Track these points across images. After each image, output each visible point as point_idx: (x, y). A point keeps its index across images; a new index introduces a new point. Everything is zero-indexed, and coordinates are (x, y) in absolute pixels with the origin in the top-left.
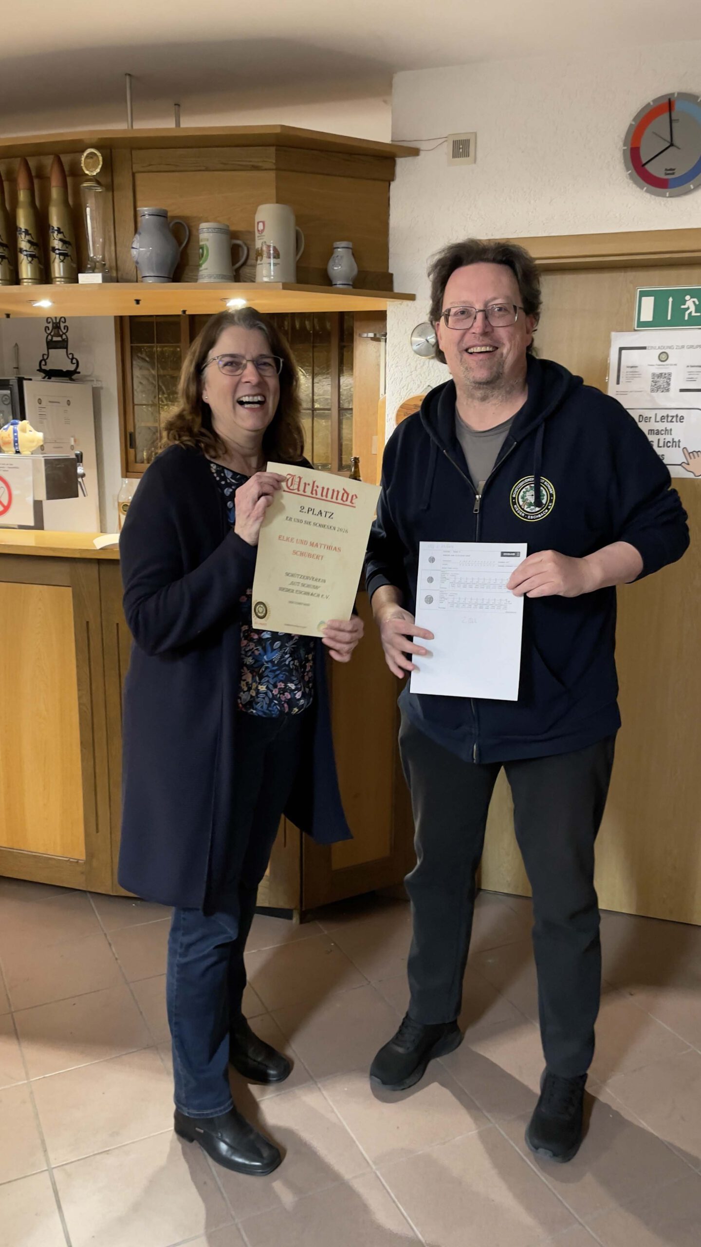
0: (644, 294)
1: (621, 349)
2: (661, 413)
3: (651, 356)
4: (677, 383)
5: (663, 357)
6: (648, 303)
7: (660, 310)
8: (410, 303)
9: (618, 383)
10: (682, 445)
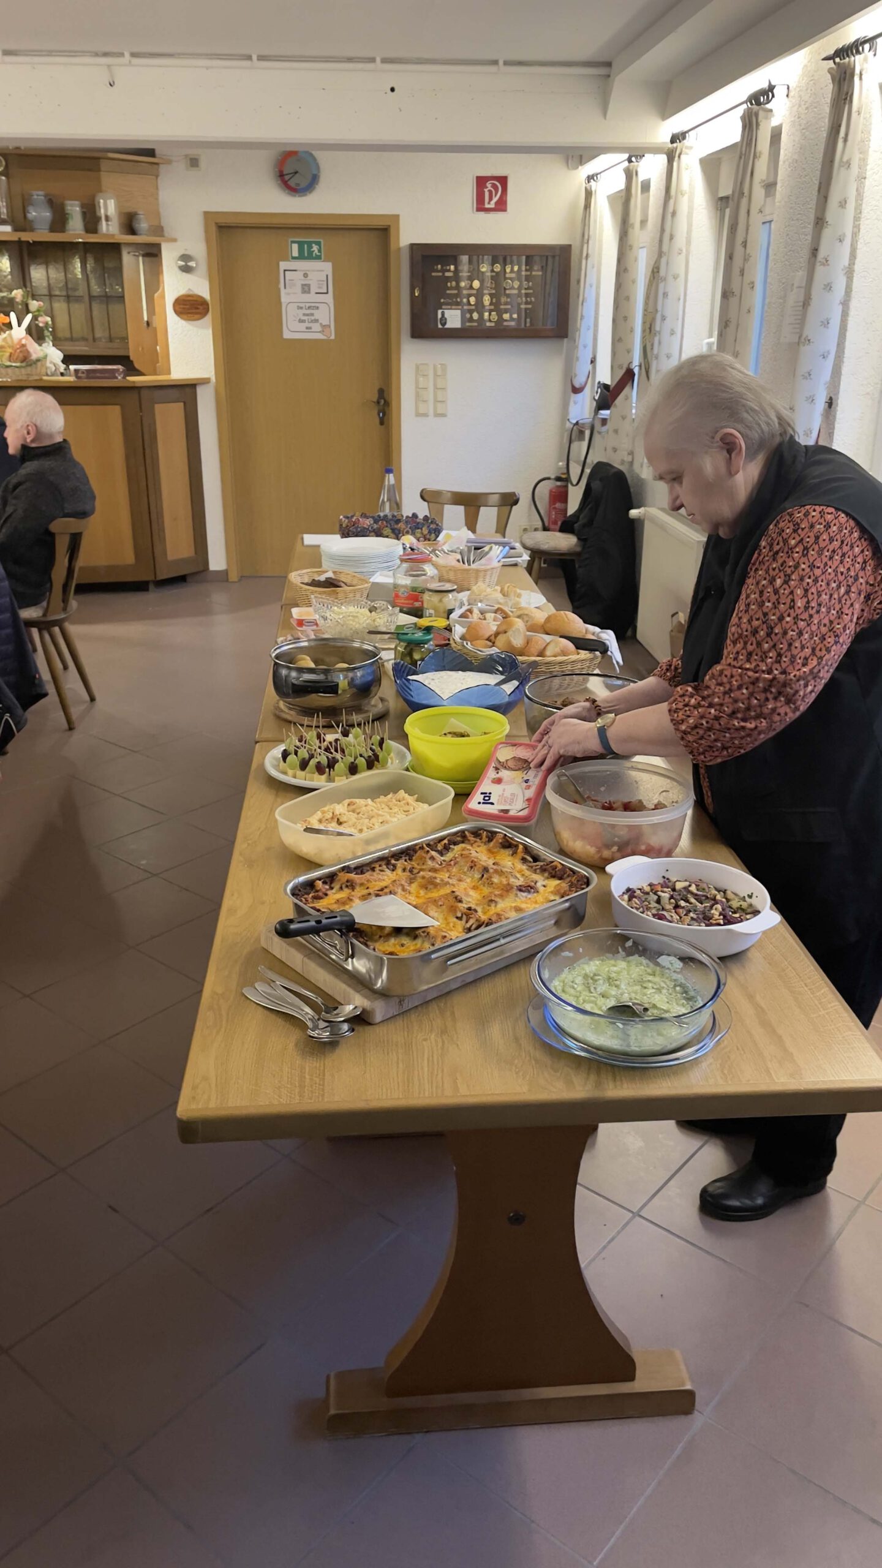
0: (293, 242)
1: (285, 271)
2: (308, 305)
3: (300, 275)
4: (314, 289)
5: (306, 275)
6: (295, 247)
7: (301, 250)
8: (174, 244)
9: (285, 288)
10: (320, 322)
